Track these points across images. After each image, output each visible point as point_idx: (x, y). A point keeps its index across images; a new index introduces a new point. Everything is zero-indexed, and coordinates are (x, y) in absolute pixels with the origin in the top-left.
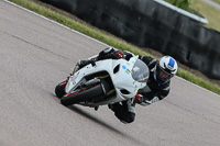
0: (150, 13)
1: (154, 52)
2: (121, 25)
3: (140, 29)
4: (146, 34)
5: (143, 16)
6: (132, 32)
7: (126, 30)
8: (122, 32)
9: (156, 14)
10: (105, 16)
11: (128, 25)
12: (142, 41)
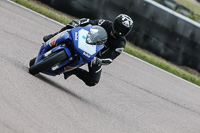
0: (187, 34)
1: (190, 70)
2: (161, 45)
3: (179, 49)
4: (184, 54)
5: (181, 37)
6: (171, 52)
7: (166, 50)
8: (162, 51)
9: (193, 35)
10: (146, 37)
11: (167, 45)
12: (180, 60)
